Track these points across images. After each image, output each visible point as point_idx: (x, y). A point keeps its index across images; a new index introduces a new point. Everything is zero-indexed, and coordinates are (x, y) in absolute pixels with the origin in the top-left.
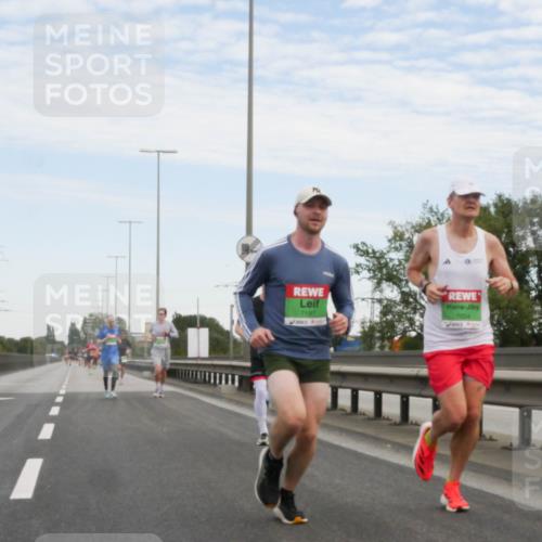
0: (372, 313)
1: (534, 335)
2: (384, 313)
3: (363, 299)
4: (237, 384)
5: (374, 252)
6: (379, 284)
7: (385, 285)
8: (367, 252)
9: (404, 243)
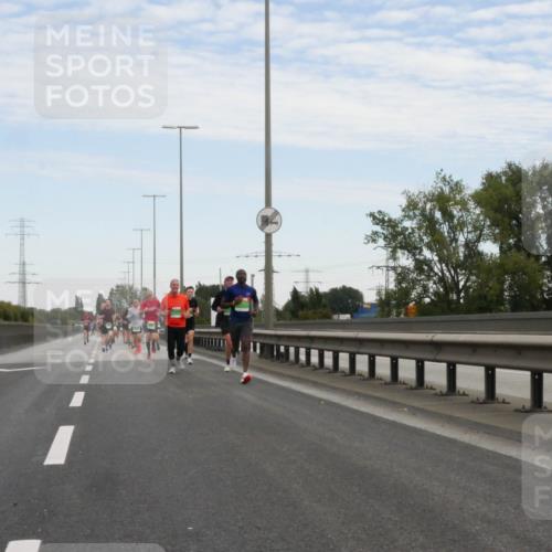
1: (543, 300)
2: (399, 281)
3: (378, 267)
4: (258, 351)
5: (390, 220)
6: (394, 251)
8: (383, 221)
9: (417, 212)
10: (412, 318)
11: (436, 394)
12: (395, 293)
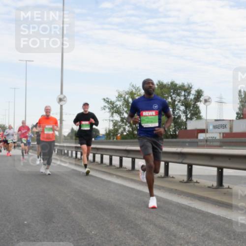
1: (171, 134)
2: (114, 126)
5: (111, 102)
6: (112, 114)
7: (114, 114)
8: (108, 101)
9: (122, 99)
10: (119, 140)
11: (127, 171)
12: (112, 130)
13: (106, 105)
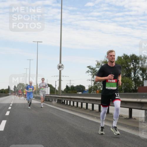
0: (92, 84)
1: (133, 90)
2: (95, 84)
3: (89, 80)
4: (57, 101)
5: (93, 68)
6: (93, 76)
9: (100, 66)
10: (98, 93)
12: (93, 87)
13: (90, 70)
